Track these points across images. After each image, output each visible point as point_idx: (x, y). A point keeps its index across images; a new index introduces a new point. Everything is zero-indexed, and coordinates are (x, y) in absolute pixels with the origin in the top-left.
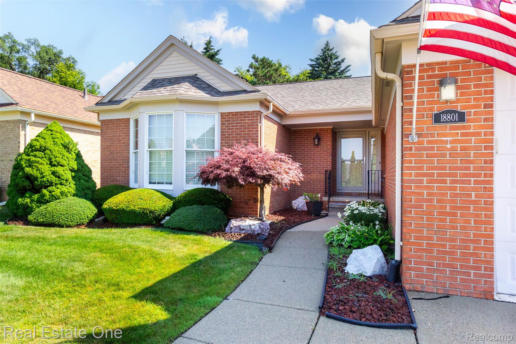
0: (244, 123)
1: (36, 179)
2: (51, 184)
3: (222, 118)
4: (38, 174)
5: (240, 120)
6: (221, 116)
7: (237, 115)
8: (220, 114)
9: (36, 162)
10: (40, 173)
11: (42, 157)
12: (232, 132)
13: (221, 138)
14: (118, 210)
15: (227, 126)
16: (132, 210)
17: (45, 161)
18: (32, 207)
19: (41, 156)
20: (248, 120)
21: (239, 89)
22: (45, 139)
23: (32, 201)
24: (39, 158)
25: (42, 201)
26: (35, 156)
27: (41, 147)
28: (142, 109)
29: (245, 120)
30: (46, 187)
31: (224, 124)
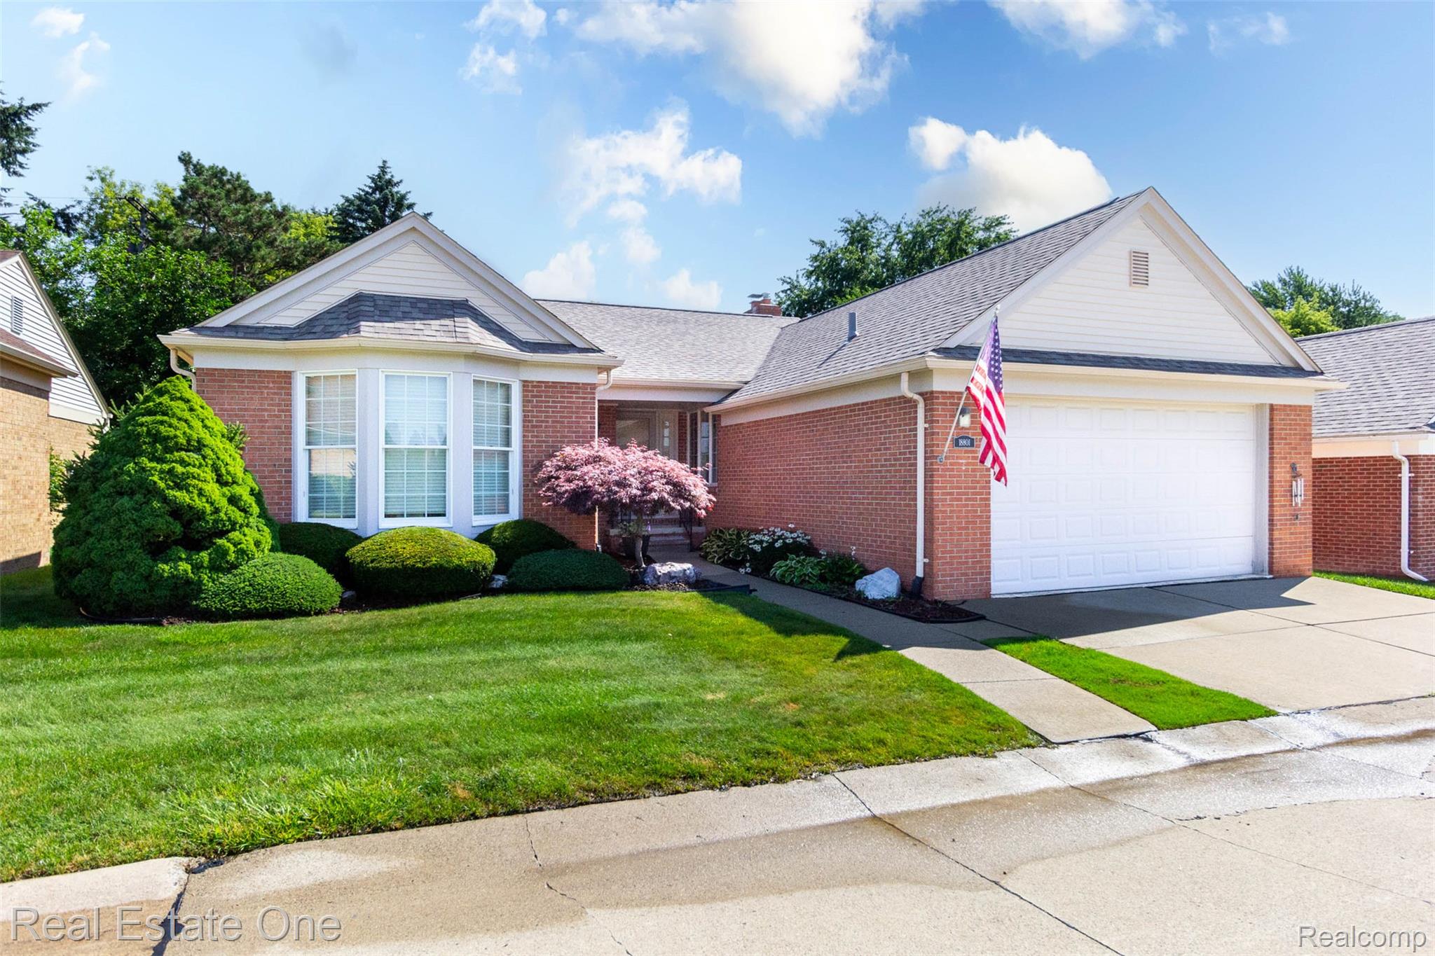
0: (568, 402)
1: (200, 515)
2: (234, 525)
3: (524, 391)
4: (207, 505)
5: (562, 397)
6: (524, 386)
7: (556, 387)
8: (521, 384)
9: (194, 477)
10: (207, 502)
11: (201, 465)
12: (546, 417)
13: (524, 427)
14: (430, 568)
15: (536, 407)
16: (458, 565)
17: (209, 475)
18: (200, 582)
19: (197, 463)
20: (577, 398)
21: (556, 340)
22: (186, 421)
23: (197, 567)
24: (194, 466)
25: (220, 565)
26: (182, 462)
27: (189, 441)
28: (370, 361)
29: (571, 397)
30: (223, 534)
31: (529, 401)
